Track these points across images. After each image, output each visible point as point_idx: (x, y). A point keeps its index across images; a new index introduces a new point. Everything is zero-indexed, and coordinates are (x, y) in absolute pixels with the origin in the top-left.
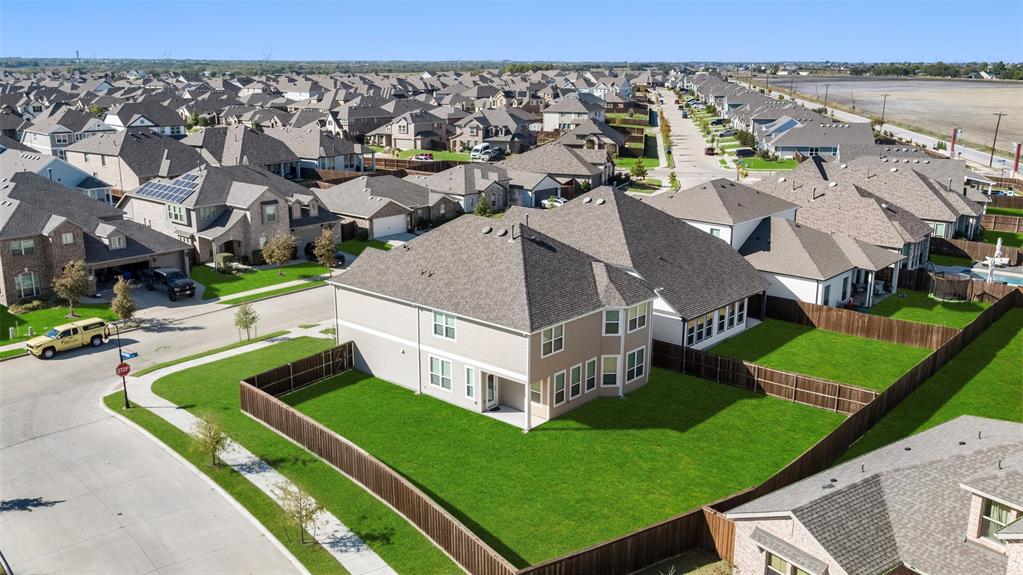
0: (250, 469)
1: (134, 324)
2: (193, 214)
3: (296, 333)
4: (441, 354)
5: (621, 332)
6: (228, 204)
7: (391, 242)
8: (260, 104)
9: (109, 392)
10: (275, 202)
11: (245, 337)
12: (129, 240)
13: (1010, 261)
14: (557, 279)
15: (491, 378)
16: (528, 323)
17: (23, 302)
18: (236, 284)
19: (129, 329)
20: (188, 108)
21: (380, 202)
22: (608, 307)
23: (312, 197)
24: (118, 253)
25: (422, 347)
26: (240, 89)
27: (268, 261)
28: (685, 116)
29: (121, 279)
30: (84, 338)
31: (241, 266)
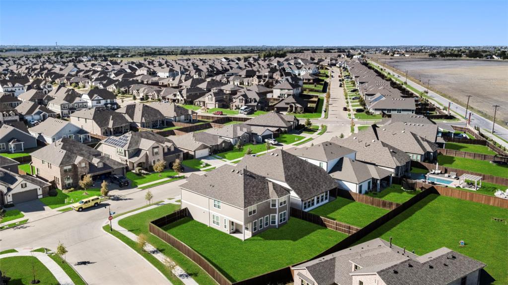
0: (154, 252)
1: (108, 197)
2: (127, 152)
3: (167, 202)
4: (216, 214)
5: (277, 207)
6: (140, 148)
7: (203, 160)
8: (146, 80)
9: (104, 225)
10: (158, 147)
11: (148, 204)
12: (105, 164)
13: (441, 172)
14: (255, 189)
15: (233, 222)
16: (243, 205)
17: (67, 189)
18: (144, 179)
19: (106, 200)
20: (115, 85)
21: (199, 144)
22: (272, 199)
23: (172, 144)
24: (101, 169)
25: (210, 211)
26: (136, 69)
27: (155, 171)
28: (341, 86)
29: (104, 181)
30: (92, 204)
31: (145, 172)
